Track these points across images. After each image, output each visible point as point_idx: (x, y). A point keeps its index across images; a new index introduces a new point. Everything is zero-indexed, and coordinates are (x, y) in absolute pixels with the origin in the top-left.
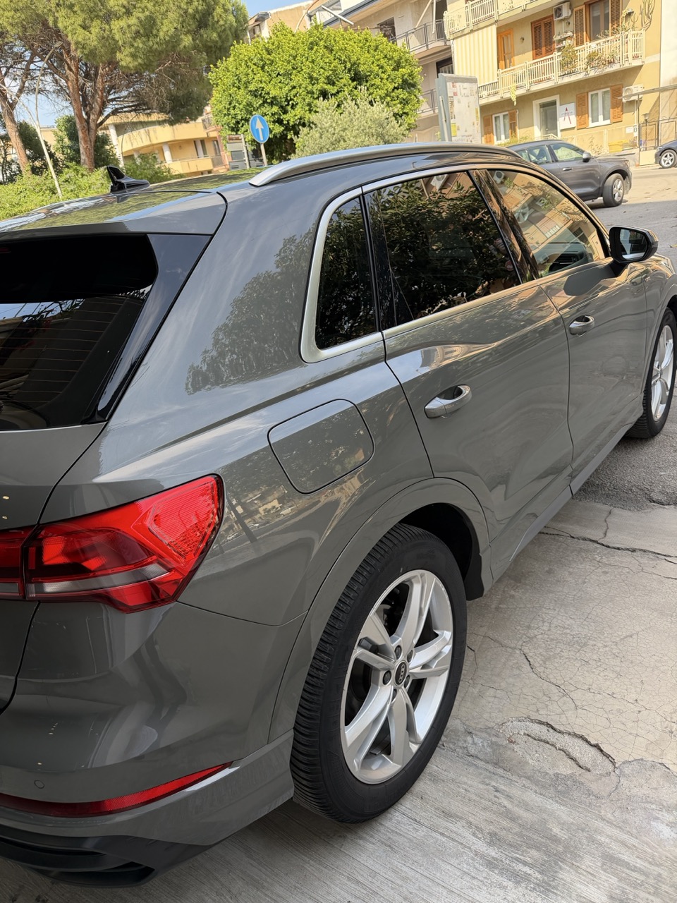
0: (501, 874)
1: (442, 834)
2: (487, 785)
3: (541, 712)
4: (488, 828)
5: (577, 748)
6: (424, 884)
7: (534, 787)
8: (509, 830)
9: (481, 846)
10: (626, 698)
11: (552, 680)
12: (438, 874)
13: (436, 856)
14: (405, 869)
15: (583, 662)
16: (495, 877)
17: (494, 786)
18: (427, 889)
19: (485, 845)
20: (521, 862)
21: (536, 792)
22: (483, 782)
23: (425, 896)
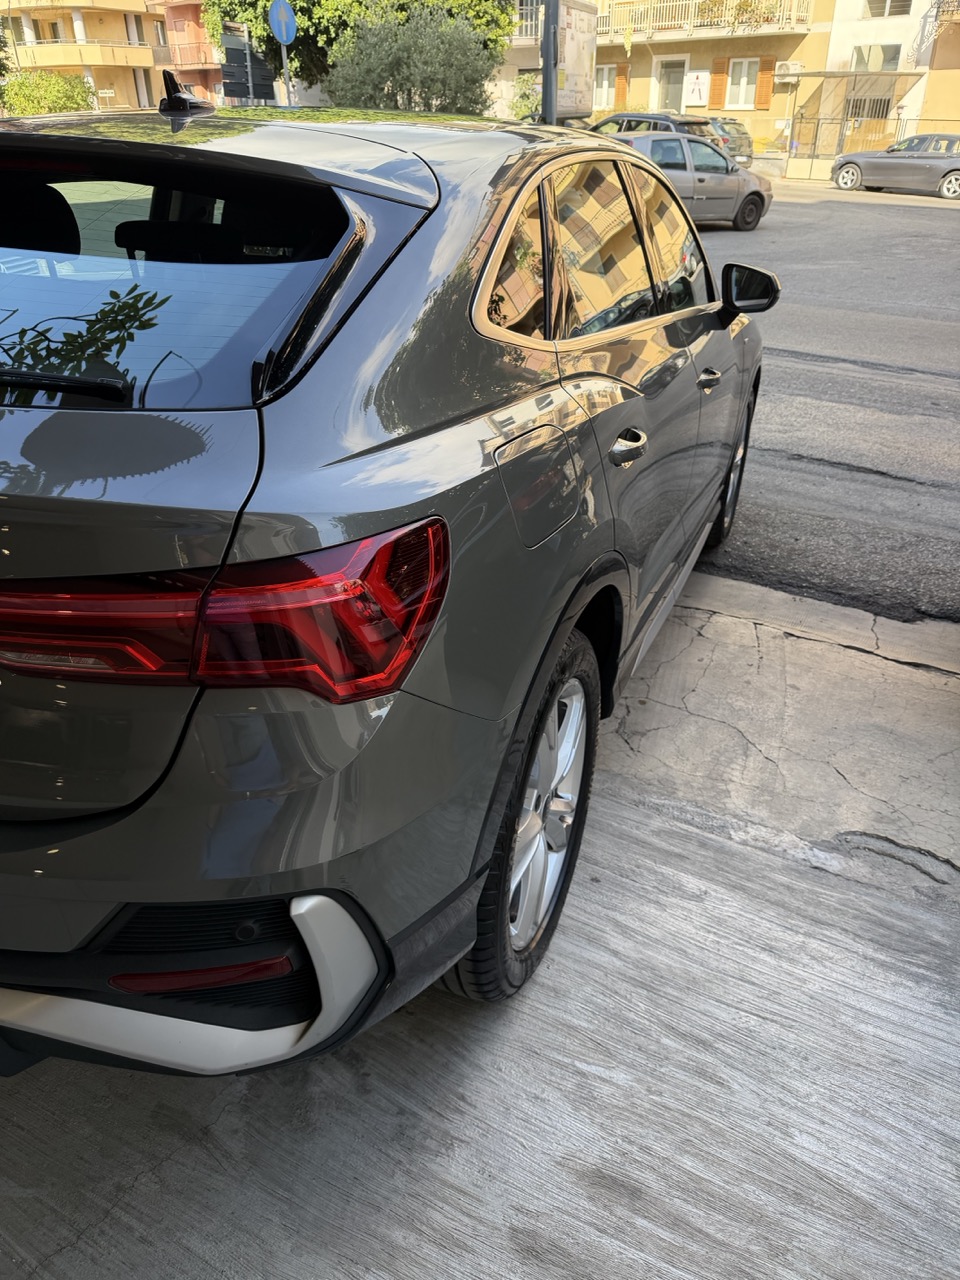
0: (899, 975)
4: (868, 935)
5: (926, 863)
8: (889, 937)
9: (867, 951)
16: (894, 977)
19: (872, 950)
20: (914, 965)
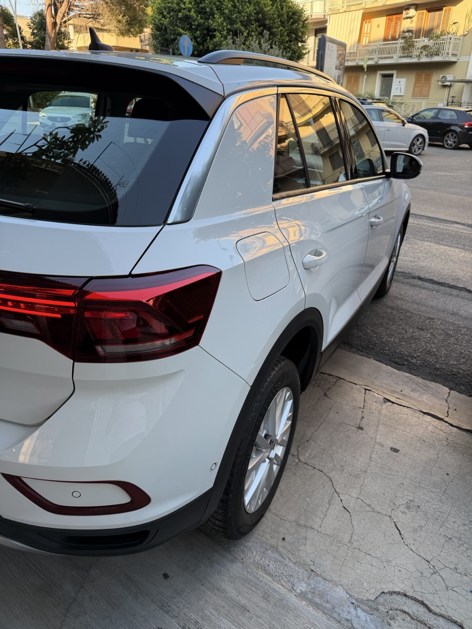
3: (416, 589)
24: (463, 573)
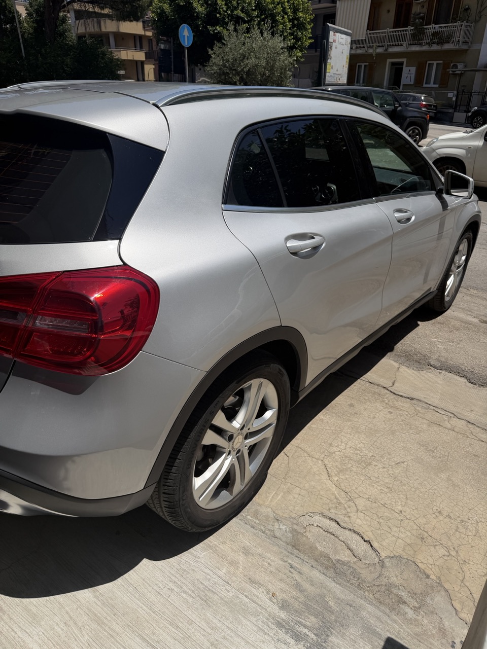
0: (287, 633)
1: (247, 597)
2: (285, 561)
3: (332, 511)
5: (354, 542)
6: (228, 635)
7: (319, 567)
8: (296, 599)
9: (275, 609)
10: (394, 508)
11: (343, 488)
12: (240, 628)
13: (240, 614)
14: (215, 621)
15: (367, 477)
16: (282, 634)
17: (290, 564)
18: (230, 638)
19: (278, 608)
20: (302, 625)
21: (320, 571)
22: (282, 560)
23: (228, 644)
24: (373, 501)
